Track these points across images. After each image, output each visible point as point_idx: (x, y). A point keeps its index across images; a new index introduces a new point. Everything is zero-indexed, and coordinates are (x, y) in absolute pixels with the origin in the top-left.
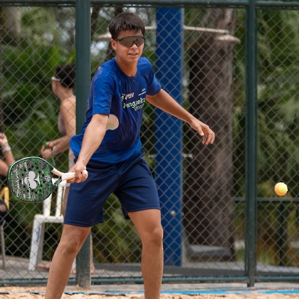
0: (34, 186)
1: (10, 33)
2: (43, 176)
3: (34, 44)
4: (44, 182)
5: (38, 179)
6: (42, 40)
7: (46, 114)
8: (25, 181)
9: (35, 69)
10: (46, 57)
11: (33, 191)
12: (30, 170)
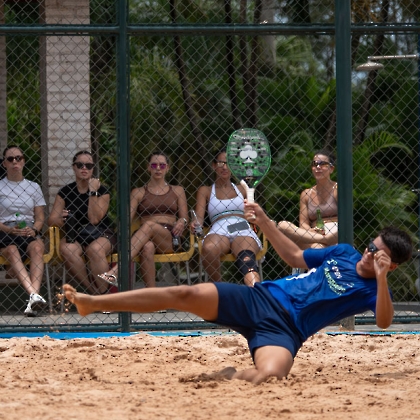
0: (243, 155)
1: (268, 63)
2: (253, 168)
3: (290, 75)
4: (247, 168)
5: (249, 161)
6: (298, 71)
7: (305, 149)
8: (248, 146)
9: (294, 100)
10: (304, 88)
11: (238, 153)
12: (259, 153)
